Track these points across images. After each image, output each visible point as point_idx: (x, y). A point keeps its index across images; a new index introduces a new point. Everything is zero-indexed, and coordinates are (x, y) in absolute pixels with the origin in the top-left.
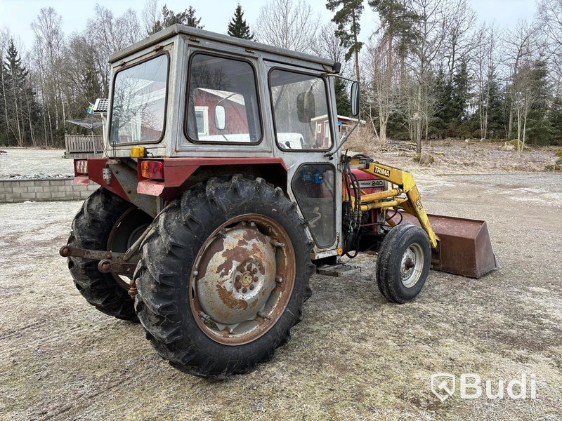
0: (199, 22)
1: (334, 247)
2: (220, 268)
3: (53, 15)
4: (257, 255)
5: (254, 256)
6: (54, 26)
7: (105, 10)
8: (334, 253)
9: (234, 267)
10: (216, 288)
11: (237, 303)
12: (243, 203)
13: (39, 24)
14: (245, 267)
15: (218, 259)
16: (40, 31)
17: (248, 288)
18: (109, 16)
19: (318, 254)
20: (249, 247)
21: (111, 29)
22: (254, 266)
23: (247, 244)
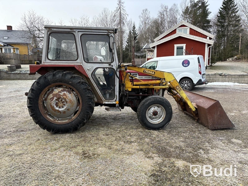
0: (207, 3)
1: (114, 100)
2: (51, 99)
3: (147, 11)
4: (65, 97)
5: (63, 97)
6: (147, 16)
7: (164, 6)
8: (114, 103)
9: (55, 99)
10: (49, 105)
11: (56, 111)
12: (56, 79)
13: (142, 16)
14: (60, 100)
15: (51, 96)
16: (142, 19)
17: (61, 107)
18: (166, 8)
19: (105, 102)
20: (62, 94)
21: (167, 14)
22: (63, 100)
23: (61, 93)
